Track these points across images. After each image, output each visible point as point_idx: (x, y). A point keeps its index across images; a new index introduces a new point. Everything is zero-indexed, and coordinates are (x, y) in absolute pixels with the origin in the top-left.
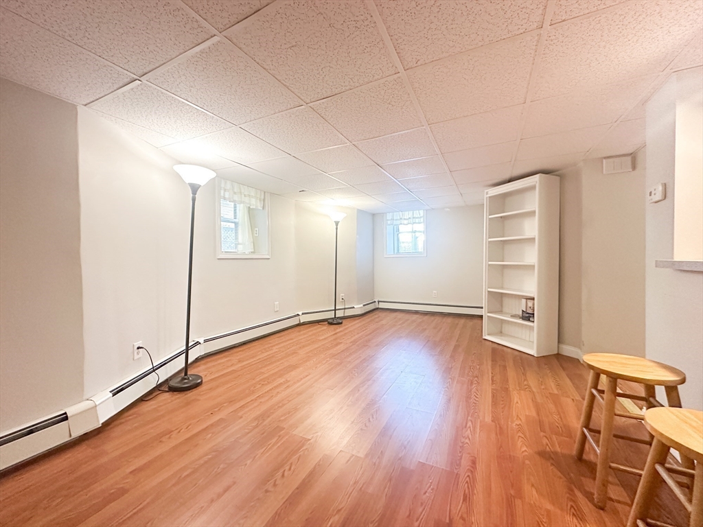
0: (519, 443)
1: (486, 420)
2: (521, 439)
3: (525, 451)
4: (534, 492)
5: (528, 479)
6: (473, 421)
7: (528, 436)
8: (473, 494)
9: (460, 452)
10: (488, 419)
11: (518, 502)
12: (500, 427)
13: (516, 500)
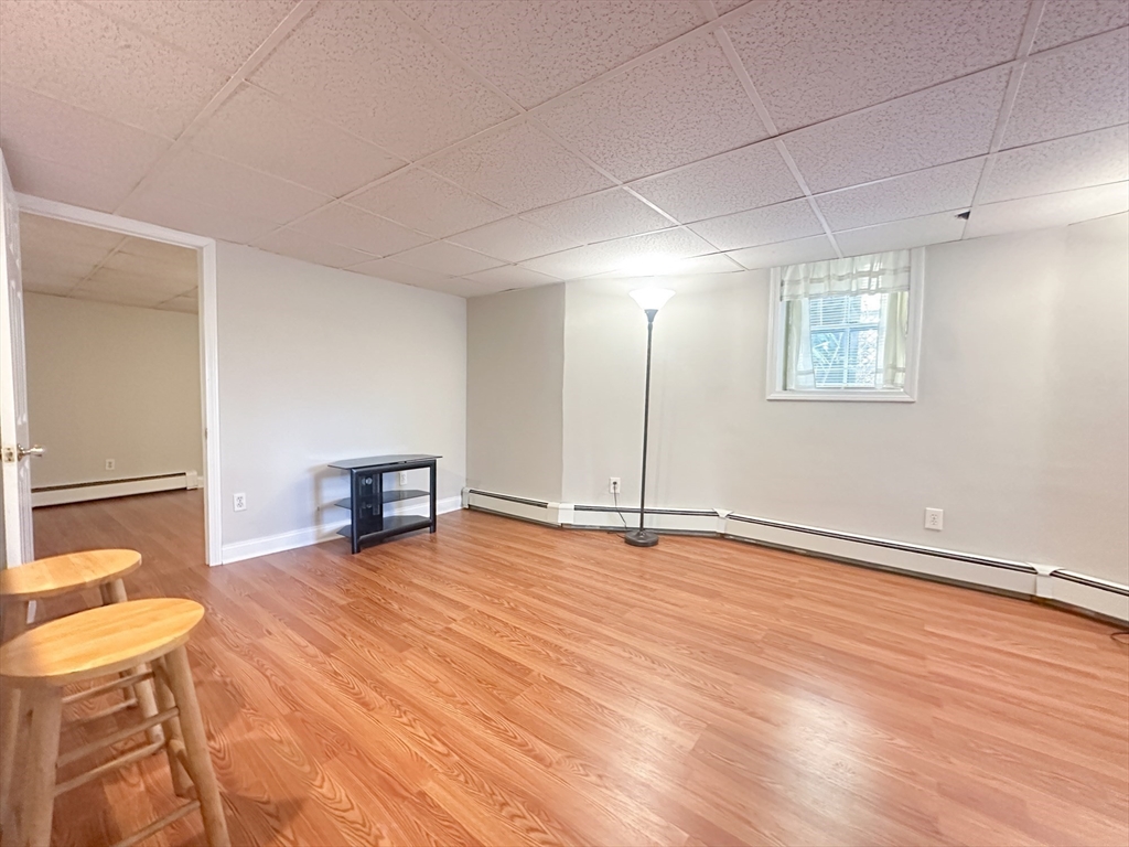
0: (341, 793)
1: (431, 783)
2: (346, 805)
3: (321, 787)
4: (275, 736)
5: (290, 744)
6: (445, 759)
7: (339, 825)
8: (332, 681)
9: (391, 701)
10: (430, 787)
11: (286, 711)
12: (397, 794)
13: (289, 710)
